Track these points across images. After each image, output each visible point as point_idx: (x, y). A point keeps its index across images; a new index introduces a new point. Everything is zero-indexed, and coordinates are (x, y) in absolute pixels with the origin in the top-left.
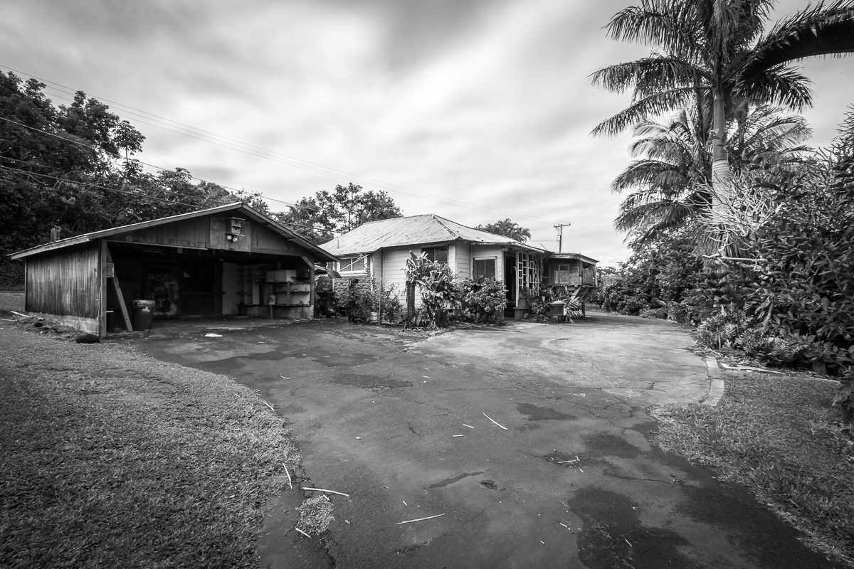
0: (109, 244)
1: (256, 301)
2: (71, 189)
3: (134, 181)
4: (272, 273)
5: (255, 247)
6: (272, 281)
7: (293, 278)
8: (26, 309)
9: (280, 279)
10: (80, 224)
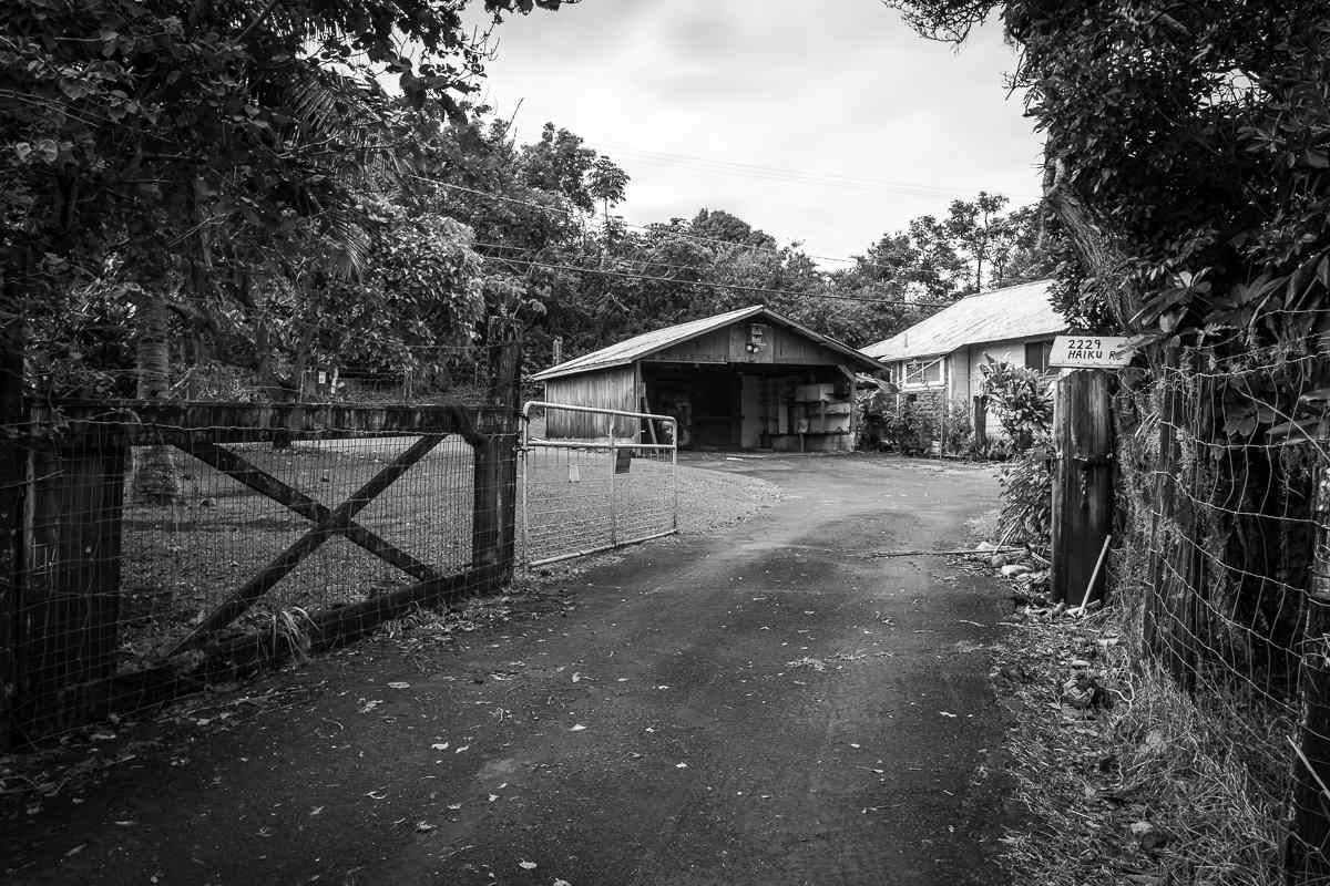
0: (642, 365)
1: (783, 429)
2: (545, 274)
3: (615, 252)
4: (802, 388)
5: (778, 356)
6: (801, 400)
7: (829, 394)
8: (547, 434)
9: (813, 397)
10: (554, 324)
